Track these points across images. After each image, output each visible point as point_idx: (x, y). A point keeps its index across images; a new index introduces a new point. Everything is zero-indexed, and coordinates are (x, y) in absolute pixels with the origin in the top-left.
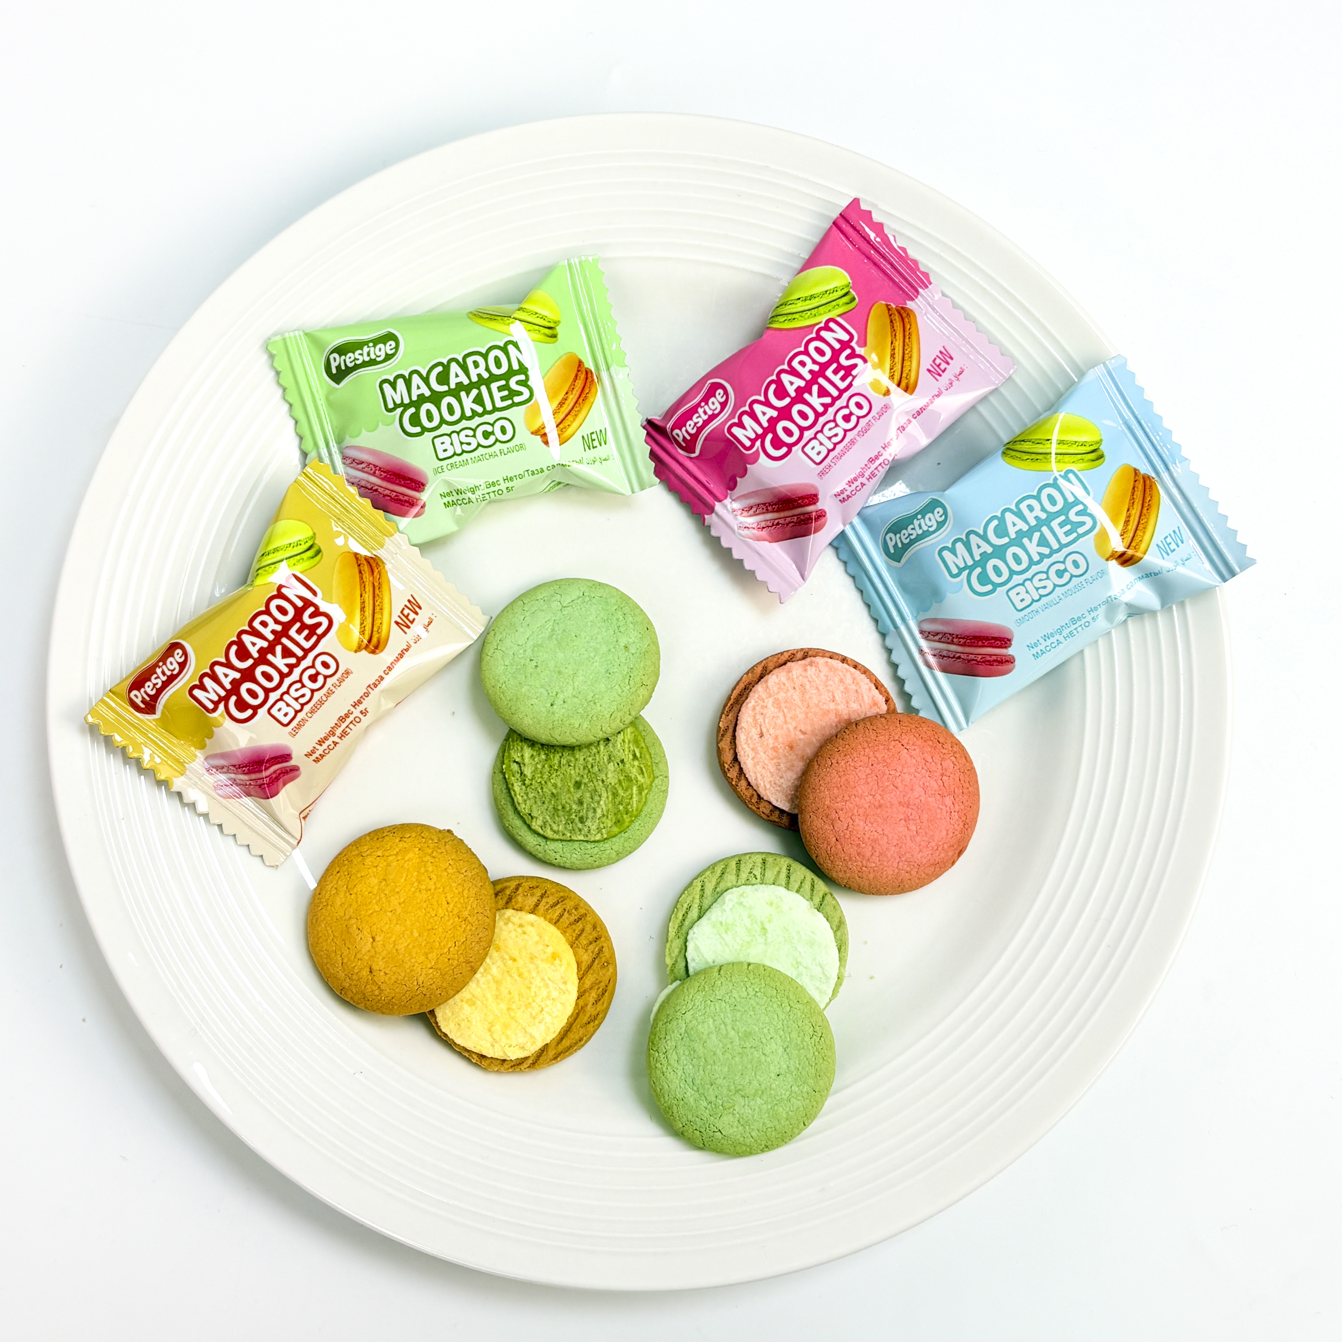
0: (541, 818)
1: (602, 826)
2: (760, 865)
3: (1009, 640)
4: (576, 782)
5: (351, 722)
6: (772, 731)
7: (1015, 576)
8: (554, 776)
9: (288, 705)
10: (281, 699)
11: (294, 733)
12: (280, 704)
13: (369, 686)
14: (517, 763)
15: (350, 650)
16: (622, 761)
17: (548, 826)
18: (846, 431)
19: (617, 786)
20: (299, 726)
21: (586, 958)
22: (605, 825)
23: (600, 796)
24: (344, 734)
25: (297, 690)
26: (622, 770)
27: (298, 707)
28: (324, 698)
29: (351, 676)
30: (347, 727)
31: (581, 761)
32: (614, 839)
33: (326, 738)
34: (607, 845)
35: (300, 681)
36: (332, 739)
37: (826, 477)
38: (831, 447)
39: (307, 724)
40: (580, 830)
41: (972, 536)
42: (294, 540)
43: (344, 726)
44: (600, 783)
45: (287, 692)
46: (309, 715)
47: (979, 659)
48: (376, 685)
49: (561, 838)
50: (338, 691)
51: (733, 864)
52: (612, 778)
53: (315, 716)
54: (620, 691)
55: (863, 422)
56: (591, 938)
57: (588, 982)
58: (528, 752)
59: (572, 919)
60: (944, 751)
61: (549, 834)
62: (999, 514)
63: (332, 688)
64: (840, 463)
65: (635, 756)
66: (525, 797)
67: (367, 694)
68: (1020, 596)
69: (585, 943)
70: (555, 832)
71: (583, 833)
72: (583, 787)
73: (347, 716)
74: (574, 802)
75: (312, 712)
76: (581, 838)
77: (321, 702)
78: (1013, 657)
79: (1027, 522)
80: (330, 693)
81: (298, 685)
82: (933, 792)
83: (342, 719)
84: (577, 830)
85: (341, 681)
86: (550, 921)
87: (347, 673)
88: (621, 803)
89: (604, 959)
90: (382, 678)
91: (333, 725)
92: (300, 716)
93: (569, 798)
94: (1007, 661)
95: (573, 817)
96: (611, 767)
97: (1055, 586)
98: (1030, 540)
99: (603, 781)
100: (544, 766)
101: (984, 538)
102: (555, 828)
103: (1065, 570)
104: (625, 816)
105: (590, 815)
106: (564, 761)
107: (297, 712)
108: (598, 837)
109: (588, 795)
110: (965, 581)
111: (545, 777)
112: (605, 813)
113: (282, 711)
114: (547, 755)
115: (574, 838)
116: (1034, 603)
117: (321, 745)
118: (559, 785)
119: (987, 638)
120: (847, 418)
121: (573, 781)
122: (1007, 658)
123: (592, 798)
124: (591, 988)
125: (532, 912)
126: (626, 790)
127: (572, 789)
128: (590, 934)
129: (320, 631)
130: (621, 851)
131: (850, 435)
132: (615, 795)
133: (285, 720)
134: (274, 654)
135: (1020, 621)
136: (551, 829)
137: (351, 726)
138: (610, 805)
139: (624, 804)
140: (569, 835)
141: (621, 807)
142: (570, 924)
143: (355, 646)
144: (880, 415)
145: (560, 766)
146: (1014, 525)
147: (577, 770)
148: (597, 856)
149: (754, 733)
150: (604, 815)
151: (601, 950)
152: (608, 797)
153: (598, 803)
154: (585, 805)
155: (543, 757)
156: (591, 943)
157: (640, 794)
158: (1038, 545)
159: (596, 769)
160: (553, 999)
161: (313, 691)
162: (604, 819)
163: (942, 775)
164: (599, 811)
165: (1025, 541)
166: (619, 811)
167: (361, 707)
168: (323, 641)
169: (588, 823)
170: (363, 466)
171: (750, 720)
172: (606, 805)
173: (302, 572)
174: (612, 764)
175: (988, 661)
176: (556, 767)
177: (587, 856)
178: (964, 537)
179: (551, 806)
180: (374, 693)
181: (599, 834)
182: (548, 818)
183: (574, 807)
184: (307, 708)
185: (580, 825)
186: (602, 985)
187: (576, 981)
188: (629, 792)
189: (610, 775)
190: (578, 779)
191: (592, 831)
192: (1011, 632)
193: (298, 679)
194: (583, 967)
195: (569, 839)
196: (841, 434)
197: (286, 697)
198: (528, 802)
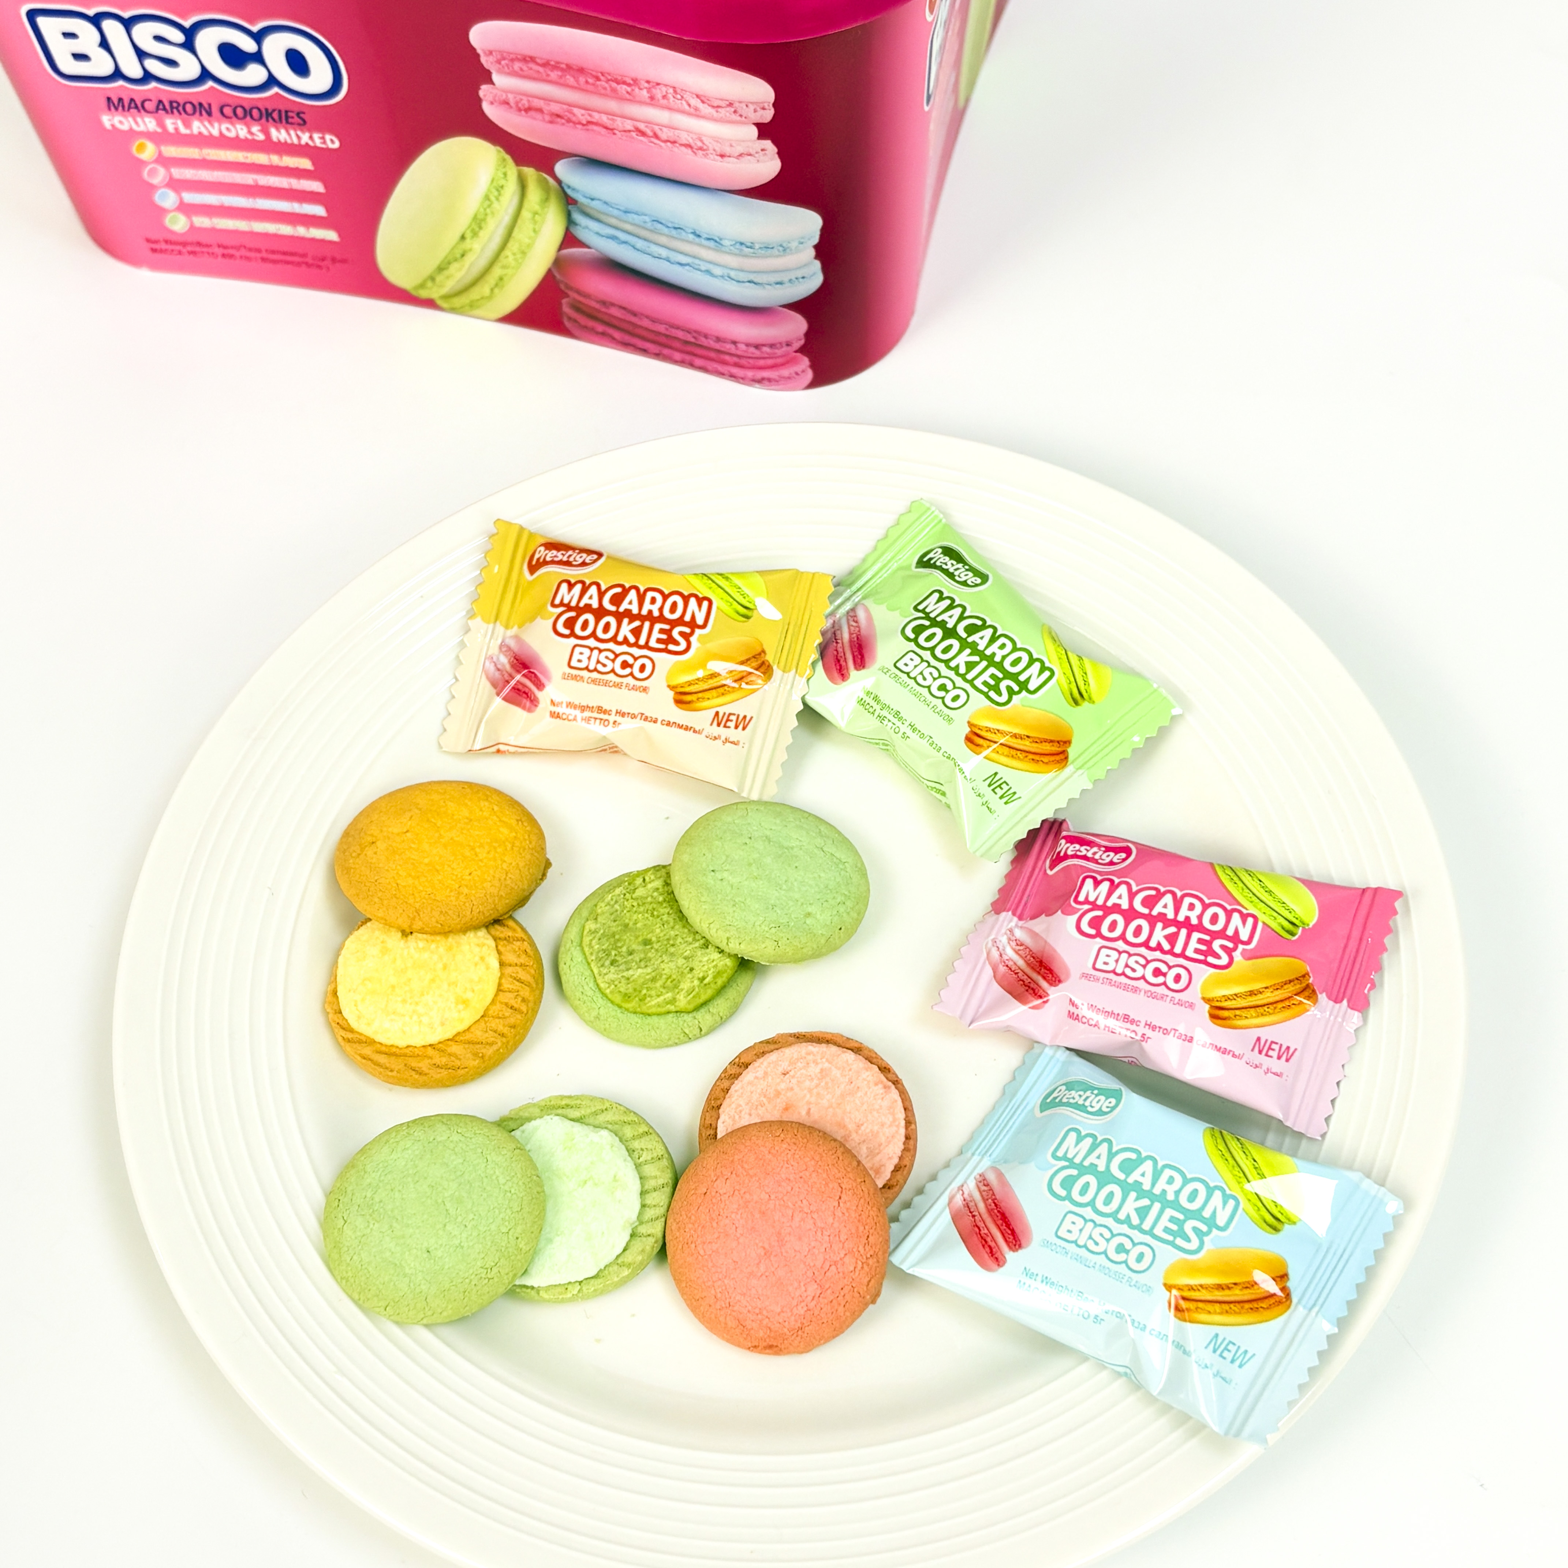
0: (598, 925)
1: (616, 983)
2: (655, 1155)
3: (1020, 1246)
4: (650, 940)
5: (601, 719)
6: (794, 1081)
7: (1089, 1209)
8: (646, 915)
9: (589, 658)
10: (592, 649)
11: (566, 677)
12: (587, 652)
13: (642, 714)
14: (644, 880)
15: (667, 681)
16: (692, 970)
17: (593, 935)
18: (1143, 977)
19: (664, 977)
20: (575, 678)
21: (478, 1034)
22: (619, 985)
23: (646, 966)
24: (588, 720)
25: (607, 657)
26: (682, 973)
27: (591, 667)
28: (611, 684)
29: (643, 694)
30: (596, 719)
31: (672, 933)
32: (610, 1005)
33: (575, 707)
34: (601, 1002)
35: (617, 656)
36: (577, 712)
37: (1084, 981)
38: (1119, 971)
39: (580, 684)
40: (602, 966)
41: (1105, 1145)
42: (746, 590)
43: (595, 715)
44: (660, 960)
45: (600, 651)
46: (590, 680)
47: (982, 1232)
48: (646, 719)
49: (587, 954)
50: (624, 691)
51: (643, 1128)
52: (668, 968)
53: (592, 686)
54: (757, 923)
55: (1162, 990)
56: (501, 1028)
57: (455, 1048)
58: (658, 883)
59: (512, 1002)
60: (861, 1249)
61: (586, 940)
62: (1144, 1154)
63: (624, 685)
64: (1107, 987)
65: (704, 978)
66: (612, 903)
67: (634, 716)
68: (1073, 1227)
69: (493, 1025)
70: (590, 944)
71: (601, 969)
72: (648, 947)
73: (605, 712)
74: (628, 948)
75: (594, 681)
76: (596, 971)
77: (606, 684)
78: (1005, 1262)
79: (1153, 1185)
80: (618, 686)
81: (612, 656)
82: (812, 1264)
83: (600, 710)
84: (601, 962)
85: (634, 688)
86: (500, 985)
87: (645, 690)
88: (648, 989)
89: (484, 1051)
90: (655, 721)
91: (590, 705)
92: (585, 674)
93: (630, 941)
94: (997, 1259)
95: (613, 953)
96: (681, 962)
97: (1105, 1253)
98: (1137, 1199)
99: (663, 962)
100: (651, 903)
101: (1111, 1155)
102: (594, 942)
103: (1127, 1252)
104: (637, 999)
105: (623, 967)
106: (665, 918)
107: (587, 668)
108: (602, 985)
109: (642, 956)
110: (1055, 1168)
111: (642, 909)
112: (631, 980)
113: (582, 656)
114: (665, 901)
115: (593, 965)
116: (1073, 1245)
117: (567, 706)
118: (639, 925)
119: (1008, 1225)
120: (1157, 972)
121: (649, 936)
122: (1000, 1257)
123: (640, 961)
124: (450, 1055)
125: (502, 964)
126: (664, 988)
127: (640, 939)
128: (504, 1025)
129: (671, 647)
130: (602, 1018)
131: (1141, 984)
132: (654, 980)
133: (574, 663)
134: (630, 622)
135: (1046, 1243)
136: (591, 940)
137: (598, 721)
138: (642, 980)
139: (649, 992)
140: (593, 958)
141: (644, 991)
142: (506, 1004)
143: (674, 682)
144: (1180, 1003)
145: (658, 917)
146: (1143, 1175)
147: (662, 935)
148: (585, 998)
149: (784, 1065)
150: (628, 979)
151: (491, 1044)
152: (648, 974)
153: (639, 967)
154: (630, 958)
155: (661, 899)
156: (495, 1032)
157: (667, 1003)
158: (1136, 1209)
159: (672, 950)
160: (421, 1021)
161: (613, 671)
162: (623, 981)
163: (836, 1263)
164: (631, 972)
165: (1133, 1195)
166: (640, 991)
167: (619, 719)
168: (664, 655)
169: (613, 969)
170: (854, 624)
171: (795, 1056)
172: (639, 976)
173: (718, 608)
174: (684, 961)
175: (986, 1242)
176: (655, 913)
177: (581, 990)
178: (1100, 1139)
179: (614, 929)
180: (638, 723)
181: (607, 985)
182: (602, 931)
183: (624, 949)
184: (595, 675)
185: (607, 963)
186: (458, 1063)
187: (449, 1035)
188: (664, 991)
189: (672, 965)
190: (654, 939)
191: (606, 977)
192: (1029, 1242)
193: (618, 652)
194: (468, 1036)
195: (590, 961)
196: (1138, 974)
197: (596, 652)
198: (608, 907)
